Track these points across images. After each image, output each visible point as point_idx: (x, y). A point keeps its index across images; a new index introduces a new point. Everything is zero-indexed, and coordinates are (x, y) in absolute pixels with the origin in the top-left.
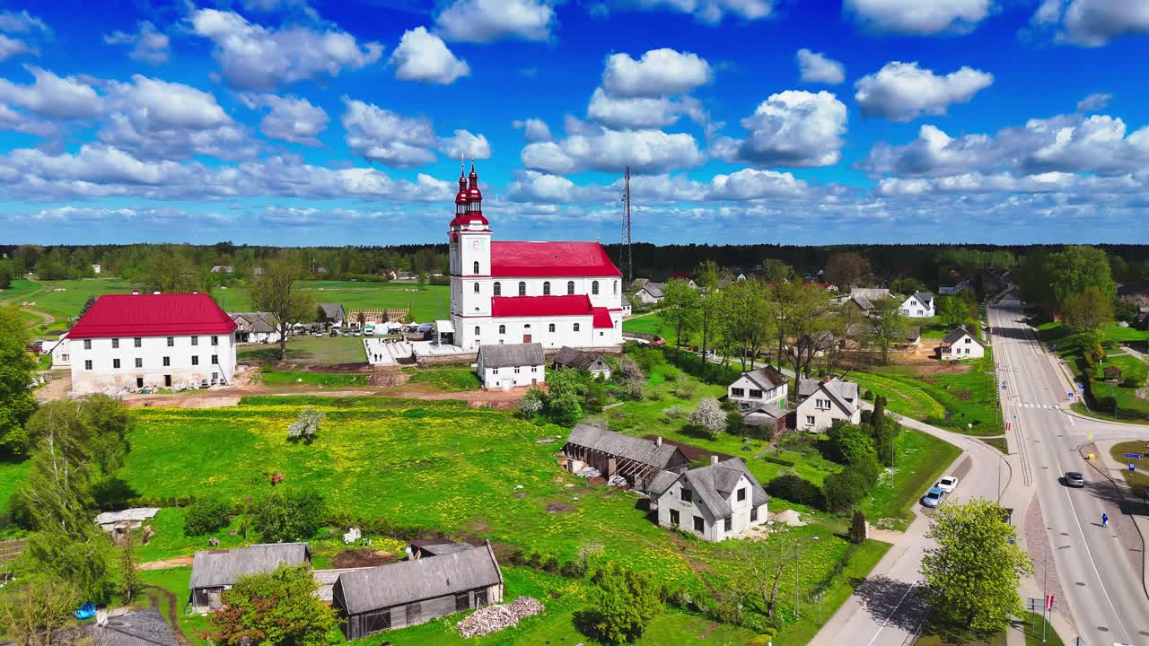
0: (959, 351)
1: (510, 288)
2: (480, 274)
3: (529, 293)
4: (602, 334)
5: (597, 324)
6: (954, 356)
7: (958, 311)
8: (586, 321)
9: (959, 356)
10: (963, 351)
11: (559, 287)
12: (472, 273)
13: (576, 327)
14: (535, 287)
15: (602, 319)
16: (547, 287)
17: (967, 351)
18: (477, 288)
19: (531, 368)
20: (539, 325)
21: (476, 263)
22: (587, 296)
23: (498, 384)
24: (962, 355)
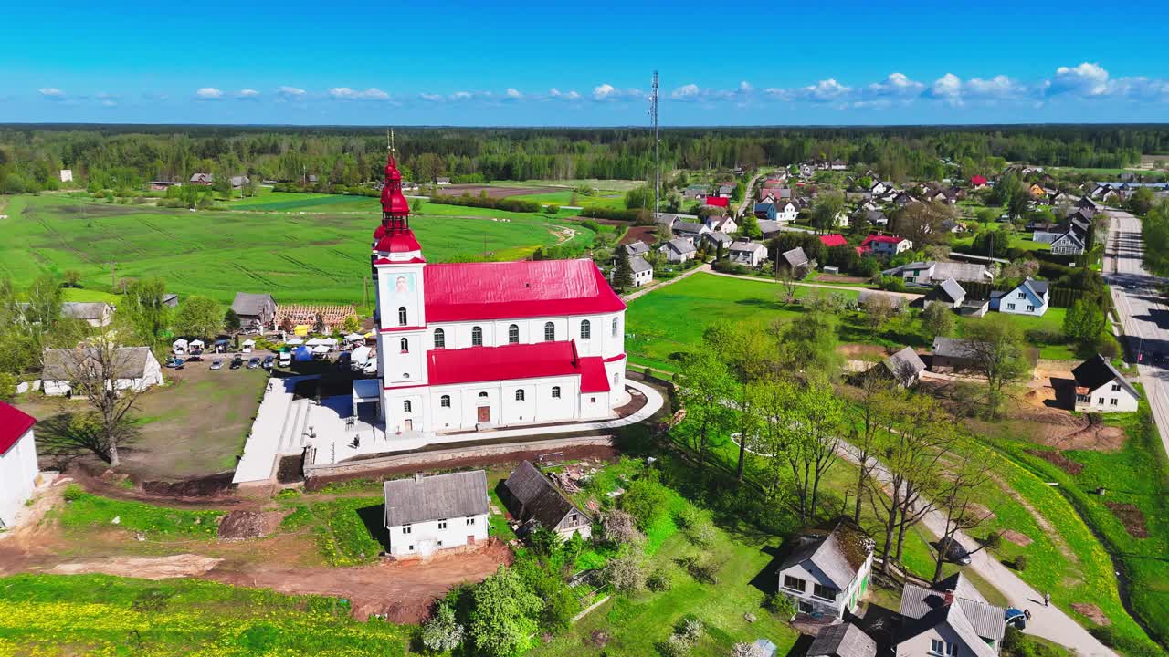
0: (1102, 401)
1: (458, 336)
2: (410, 324)
3: (487, 342)
4: (593, 400)
5: (587, 387)
6: (1093, 407)
7: (1090, 321)
8: (571, 383)
9: (1100, 407)
10: (1107, 402)
11: (532, 331)
12: (397, 325)
13: (557, 392)
14: (496, 334)
15: (594, 379)
16: (514, 332)
17: (1114, 402)
18: (405, 345)
19: (465, 519)
20: (500, 392)
21: (403, 309)
22: (573, 342)
23: (411, 548)
24: (1107, 408)
